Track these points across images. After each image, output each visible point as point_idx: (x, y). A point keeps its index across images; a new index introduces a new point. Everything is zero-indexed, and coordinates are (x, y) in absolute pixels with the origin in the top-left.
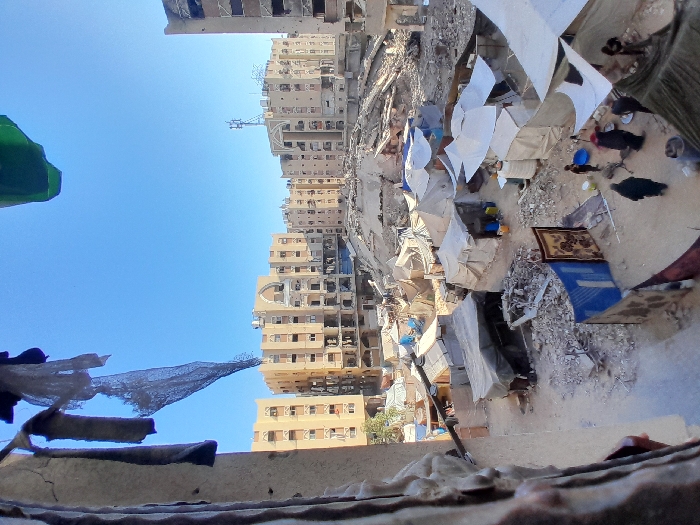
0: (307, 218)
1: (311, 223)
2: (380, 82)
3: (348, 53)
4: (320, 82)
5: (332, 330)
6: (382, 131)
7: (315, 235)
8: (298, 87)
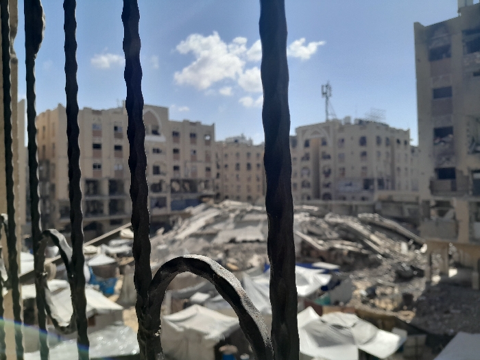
0: (232, 161)
1: (226, 166)
2: (373, 237)
3: (399, 205)
4: (369, 176)
5: (105, 188)
6: (325, 240)
7: (214, 171)
8: (364, 154)
